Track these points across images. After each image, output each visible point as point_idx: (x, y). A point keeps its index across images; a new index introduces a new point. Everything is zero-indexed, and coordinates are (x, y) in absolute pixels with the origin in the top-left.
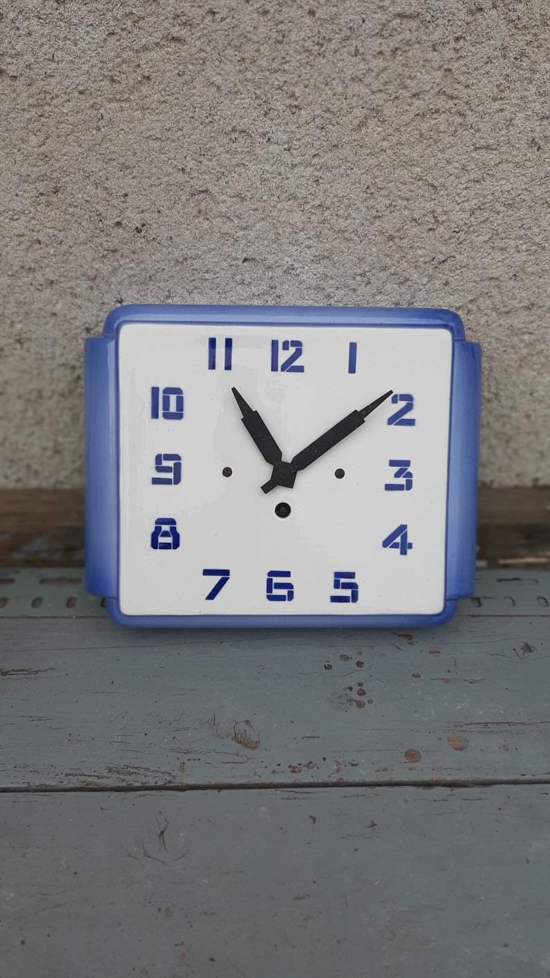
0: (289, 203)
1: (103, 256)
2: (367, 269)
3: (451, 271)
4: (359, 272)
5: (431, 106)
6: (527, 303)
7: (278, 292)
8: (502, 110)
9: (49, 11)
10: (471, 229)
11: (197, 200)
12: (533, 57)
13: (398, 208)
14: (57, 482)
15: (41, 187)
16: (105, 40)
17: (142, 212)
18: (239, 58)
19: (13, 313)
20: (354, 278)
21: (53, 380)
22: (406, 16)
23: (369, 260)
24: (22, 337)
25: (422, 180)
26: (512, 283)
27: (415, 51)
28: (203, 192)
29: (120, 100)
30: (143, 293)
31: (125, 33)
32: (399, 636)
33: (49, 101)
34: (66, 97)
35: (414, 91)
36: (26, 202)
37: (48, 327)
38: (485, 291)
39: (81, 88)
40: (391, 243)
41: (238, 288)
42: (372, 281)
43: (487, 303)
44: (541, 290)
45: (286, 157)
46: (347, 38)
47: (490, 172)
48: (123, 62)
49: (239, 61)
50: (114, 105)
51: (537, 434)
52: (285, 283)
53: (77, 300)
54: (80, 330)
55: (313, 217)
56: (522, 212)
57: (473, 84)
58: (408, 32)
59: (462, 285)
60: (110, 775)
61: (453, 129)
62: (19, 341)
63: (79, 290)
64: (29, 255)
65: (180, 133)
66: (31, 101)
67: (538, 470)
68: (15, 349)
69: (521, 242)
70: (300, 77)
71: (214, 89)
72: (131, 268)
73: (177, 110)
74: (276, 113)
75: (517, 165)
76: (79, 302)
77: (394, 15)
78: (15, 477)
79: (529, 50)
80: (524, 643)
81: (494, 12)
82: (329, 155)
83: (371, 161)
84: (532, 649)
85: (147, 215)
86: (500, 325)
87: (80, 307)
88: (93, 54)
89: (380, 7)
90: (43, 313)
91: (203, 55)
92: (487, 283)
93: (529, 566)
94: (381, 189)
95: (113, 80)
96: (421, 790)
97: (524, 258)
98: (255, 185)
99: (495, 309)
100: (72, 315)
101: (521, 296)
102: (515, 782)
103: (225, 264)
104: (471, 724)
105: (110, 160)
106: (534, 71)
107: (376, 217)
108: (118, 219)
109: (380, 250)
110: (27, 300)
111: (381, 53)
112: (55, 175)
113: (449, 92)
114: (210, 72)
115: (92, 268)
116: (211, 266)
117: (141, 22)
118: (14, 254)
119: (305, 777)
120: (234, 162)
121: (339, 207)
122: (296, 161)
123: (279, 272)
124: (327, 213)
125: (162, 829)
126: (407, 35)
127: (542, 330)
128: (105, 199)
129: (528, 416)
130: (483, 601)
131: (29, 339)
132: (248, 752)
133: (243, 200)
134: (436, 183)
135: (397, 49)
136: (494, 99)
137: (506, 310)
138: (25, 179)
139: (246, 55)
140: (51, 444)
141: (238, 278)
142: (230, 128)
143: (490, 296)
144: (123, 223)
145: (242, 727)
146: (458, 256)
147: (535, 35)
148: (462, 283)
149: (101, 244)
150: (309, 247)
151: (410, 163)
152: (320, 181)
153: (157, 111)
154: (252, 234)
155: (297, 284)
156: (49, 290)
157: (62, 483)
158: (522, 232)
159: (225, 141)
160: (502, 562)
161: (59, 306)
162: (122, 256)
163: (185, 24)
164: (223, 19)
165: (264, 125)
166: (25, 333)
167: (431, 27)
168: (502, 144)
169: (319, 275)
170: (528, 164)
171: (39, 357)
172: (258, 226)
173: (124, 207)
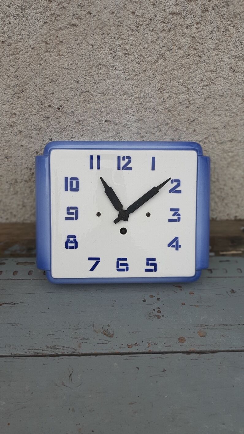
0: (125, 96)
1: (43, 120)
2: (159, 125)
3: (196, 125)
4: (156, 126)
5: (186, 53)
6: (230, 139)
7: (120, 135)
8: (217, 54)
9: (18, 13)
10: (205, 107)
11: (84, 95)
12: (231, 31)
13: (173, 98)
14: (24, 220)
15: (16, 90)
16: (43, 25)
17: (60, 101)
18: (101, 33)
19: (4, 145)
20: (154, 129)
21: (22, 174)
22: (175, 14)
23: (160, 121)
24: (8, 156)
25: (183, 85)
26: (223, 130)
27: (179, 29)
28: (87, 91)
29: (49, 52)
30: (61, 136)
31: (51, 22)
32: (176, 286)
33: (19, 52)
34: (26, 51)
35: (179, 46)
36: (9, 97)
37: (19, 151)
38: (212, 134)
39: (33, 47)
40: (170, 113)
41: (103, 133)
42: (162, 130)
43: (212, 139)
44: (236, 133)
45: (123, 76)
46: (149, 24)
47: (213, 82)
48: (51, 35)
49: (102, 34)
50: (47, 54)
51: (236, 196)
52: (123, 131)
53: (32, 140)
54: (33, 153)
55: (135, 102)
56: (227, 99)
57: (204, 43)
58: (175, 21)
59: (201, 131)
60: (47, 349)
61: (196, 63)
62: (6, 158)
63: (33, 135)
64: (11, 120)
65: (76, 66)
66: (10, 52)
67: (237, 212)
68: (5, 161)
69: (227, 112)
70: (128, 41)
71: (91, 47)
72: (56, 125)
73: (75, 56)
74: (118, 57)
75: (225, 78)
76: (33, 140)
77: (170, 13)
78: (5, 218)
79: (229, 28)
80: (230, 289)
81: (213, 11)
82: (142, 75)
83: (160, 77)
84: (235, 292)
85: (62, 102)
86: (219, 149)
87: (33, 142)
88: (38, 32)
89: (163, 10)
90: (17, 145)
91: (86, 31)
92: (212, 130)
93: (233, 255)
94: (165, 89)
95: (46, 43)
96: (185, 355)
97: (229, 119)
98: (109, 88)
99: (216, 142)
100: (30, 146)
101: (227, 136)
102: (228, 351)
103: (97, 123)
104: (208, 325)
105: (46, 78)
106: (231, 37)
107: (163, 102)
108: (49, 104)
109: (165, 116)
110: (10, 140)
111: (164, 30)
112: (22, 85)
113: (194, 47)
114: (89, 39)
115: (38, 125)
116: (91, 124)
117: (58, 18)
118: (4, 119)
119: (134, 350)
120: (100, 78)
121: (146, 97)
122: (128, 77)
123: (121, 126)
124: (141, 100)
125: (70, 373)
126: (175, 22)
127: (237, 151)
128: (43, 95)
129: (232, 189)
130: (213, 271)
131: (11, 157)
132: (109, 339)
133: (104, 95)
134: (189, 87)
135: (171, 28)
136: (214, 50)
137: (221, 142)
138: (9, 87)
139: (105, 32)
140: (21, 203)
141: (103, 129)
142: (98, 63)
143: (214, 136)
144: (52, 105)
145: (106, 328)
146: (199, 119)
147: (231, 21)
148: (201, 130)
149: (42, 115)
150: (134, 115)
151: (178, 78)
152: (138, 86)
153: (66, 56)
154: (108, 110)
155: (129, 131)
156: (19, 135)
157: (26, 220)
158: (227, 108)
159: (96, 69)
160: (221, 253)
161: (24, 142)
162: (51, 120)
163: (77, 18)
164: (94, 16)
165: (113, 62)
166: (9, 154)
167: (185, 18)
168: (218, 69)
169: (138, 128)
170: (230, 78)
171: (16, 164)
172: (111, 106)
173: (52, 98)
